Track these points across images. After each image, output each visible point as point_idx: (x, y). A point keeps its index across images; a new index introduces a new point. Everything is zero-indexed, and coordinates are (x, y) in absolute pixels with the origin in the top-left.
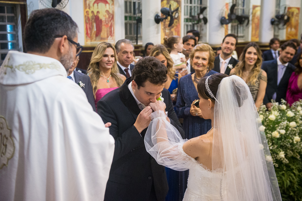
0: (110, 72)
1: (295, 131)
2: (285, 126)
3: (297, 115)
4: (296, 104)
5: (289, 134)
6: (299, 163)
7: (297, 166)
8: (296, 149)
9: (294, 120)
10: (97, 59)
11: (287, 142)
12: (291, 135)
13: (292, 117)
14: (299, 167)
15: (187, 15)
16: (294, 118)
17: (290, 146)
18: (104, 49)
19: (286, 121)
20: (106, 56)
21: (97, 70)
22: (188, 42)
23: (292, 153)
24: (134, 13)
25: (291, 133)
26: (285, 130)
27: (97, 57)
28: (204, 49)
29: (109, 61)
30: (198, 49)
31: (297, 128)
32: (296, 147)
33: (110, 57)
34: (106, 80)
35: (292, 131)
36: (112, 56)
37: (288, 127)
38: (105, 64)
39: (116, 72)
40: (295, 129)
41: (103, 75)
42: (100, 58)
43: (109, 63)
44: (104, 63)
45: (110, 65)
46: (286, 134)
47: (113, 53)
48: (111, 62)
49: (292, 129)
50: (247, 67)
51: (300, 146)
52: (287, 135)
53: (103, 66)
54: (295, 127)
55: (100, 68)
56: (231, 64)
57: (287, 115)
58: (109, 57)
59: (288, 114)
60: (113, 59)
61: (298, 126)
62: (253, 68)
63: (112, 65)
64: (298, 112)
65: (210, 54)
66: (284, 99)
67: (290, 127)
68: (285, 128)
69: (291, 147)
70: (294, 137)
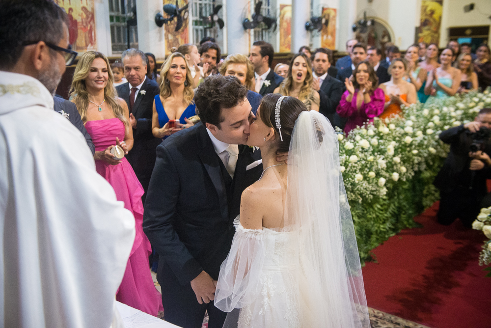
0: (102, 94)
1: (356, 167)
2: (344, 162)
3: (357, 147)
4: (354, 132)
5: (349, 171)
6: (359, 207)
7: (357, 212)
8: (358, 190)
9: (354, 153)
10: (82, 75)
11: (347, 182)
12: (351, 172)
13: (351, 150)
14: (358, 213)
15: (196, 15)
16: (353, 150)
17: (350, 187)
18: (92, 60)
19: (345, 155)
20: (95, 70)
21: (82, 91)
22: (207, 53)
23: (354, 196)
24: (123, 12)
25: (351, 170)
26: (344, 166)
27: (81, 72)
28: (240, 60)
29: (100, 78)
30: (233, 60)
31: (358, 163)
32: (358, 187)
33: (100, 71)
34: (97, 109)
35: (352, 168)
36: (104, 71)
37: (347, 163)
38: (93, 82)
39: (113, 95)
40: (356, 165)
41: (93, 100)
42: (86, 73)
43: (100, 80)
44: (91, 80)
45: (101, 84)
46: (345, 171)
47: (105, 66)
48: (103, 79)
49: (352, 165)
50: (295, 85)
51: (362, 186)
52: (347, 172)
53: (92, 85)
54: (356, 162)
55: (88, 88)
56: (268, 80)
57: (345, 147)
58: (99, 73)
59: (347, 146)
60: (106, 75)
61: (359, 161)
62: (302, 87)
63: (104, 83)
64: (358, 142)
65: (248, 67)
66: (338, 126)
67: (349, 162)
68: (343, 164)
69: (352, 188)
70: (354, 176)
